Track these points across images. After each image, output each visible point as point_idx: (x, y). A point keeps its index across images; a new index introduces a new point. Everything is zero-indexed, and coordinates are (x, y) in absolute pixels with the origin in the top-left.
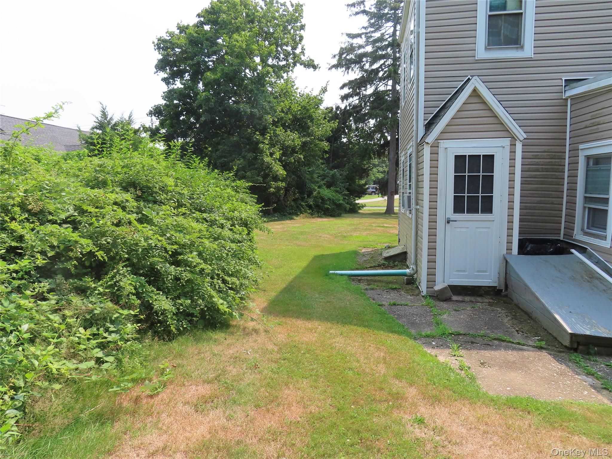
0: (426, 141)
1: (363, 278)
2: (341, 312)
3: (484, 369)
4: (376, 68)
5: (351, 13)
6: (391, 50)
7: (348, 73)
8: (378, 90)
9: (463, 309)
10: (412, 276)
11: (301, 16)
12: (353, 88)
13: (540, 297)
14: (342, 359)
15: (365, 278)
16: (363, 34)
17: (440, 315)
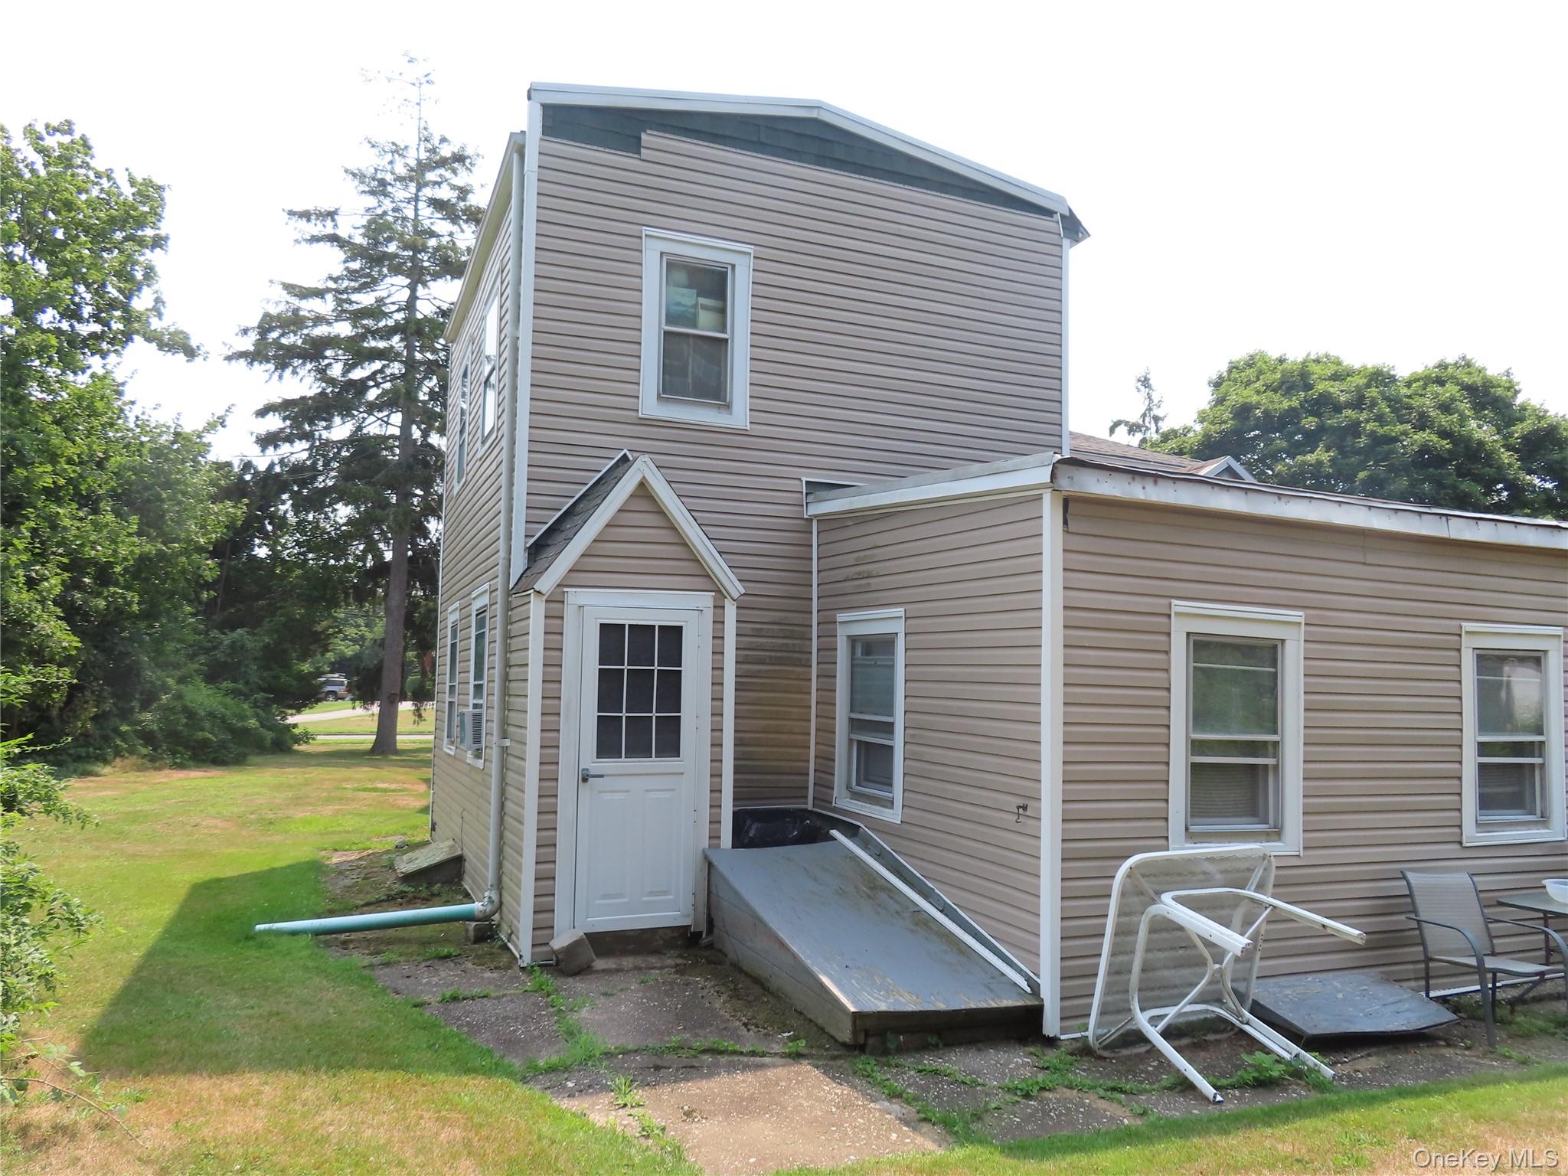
0: (537, 587)
1: (354, 936)
2: (318, 1038)
3: (694, 1125)
4: (361, 380)
5: (298, 236)
6: (402, 340)
7: (280, 377)
8: (365, 431)
9: (622, 990)
10: (487, 917)
11: (156, 214)
12: (294, 419)
13: (787, 941)
14: (357, 1164)
15: (360, 935)
16: (328, 290)
17: (571, 1010)
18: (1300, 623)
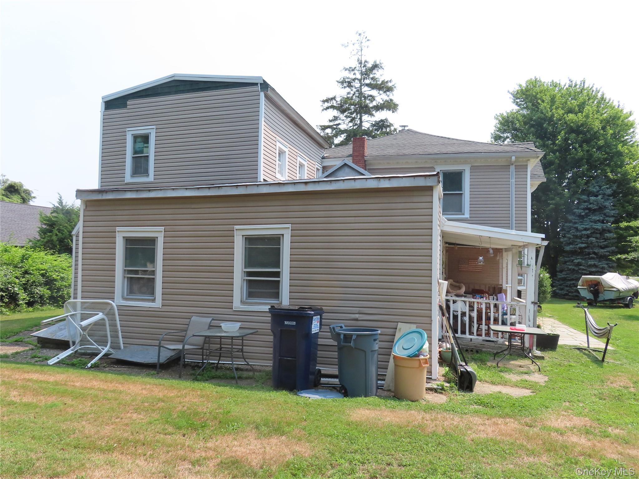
18: (162, 231)
